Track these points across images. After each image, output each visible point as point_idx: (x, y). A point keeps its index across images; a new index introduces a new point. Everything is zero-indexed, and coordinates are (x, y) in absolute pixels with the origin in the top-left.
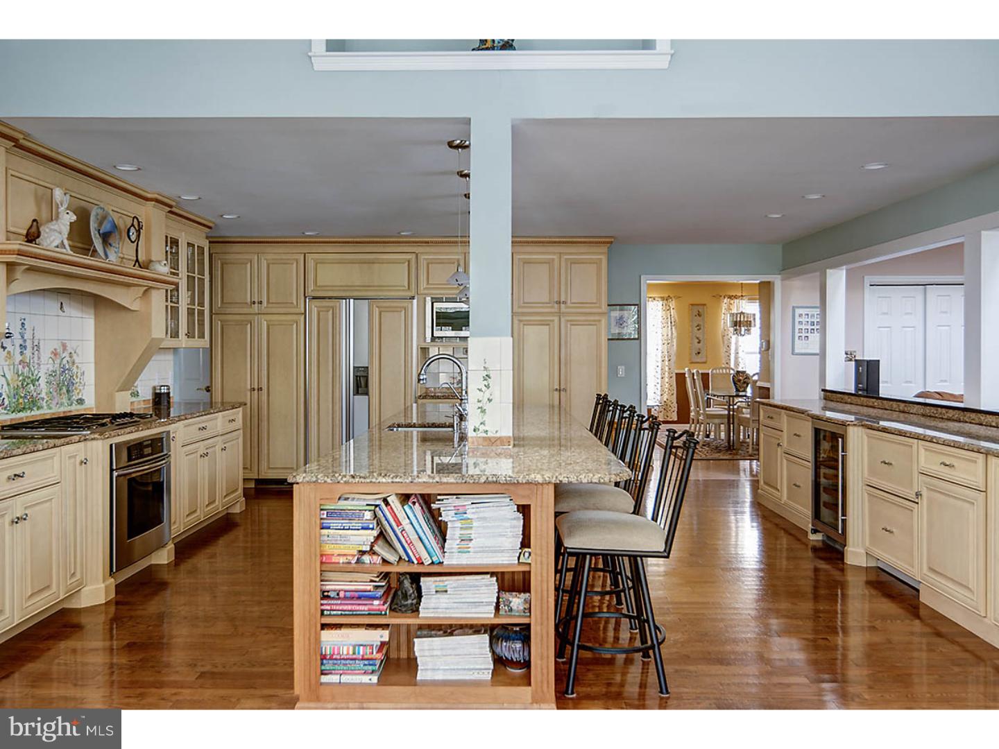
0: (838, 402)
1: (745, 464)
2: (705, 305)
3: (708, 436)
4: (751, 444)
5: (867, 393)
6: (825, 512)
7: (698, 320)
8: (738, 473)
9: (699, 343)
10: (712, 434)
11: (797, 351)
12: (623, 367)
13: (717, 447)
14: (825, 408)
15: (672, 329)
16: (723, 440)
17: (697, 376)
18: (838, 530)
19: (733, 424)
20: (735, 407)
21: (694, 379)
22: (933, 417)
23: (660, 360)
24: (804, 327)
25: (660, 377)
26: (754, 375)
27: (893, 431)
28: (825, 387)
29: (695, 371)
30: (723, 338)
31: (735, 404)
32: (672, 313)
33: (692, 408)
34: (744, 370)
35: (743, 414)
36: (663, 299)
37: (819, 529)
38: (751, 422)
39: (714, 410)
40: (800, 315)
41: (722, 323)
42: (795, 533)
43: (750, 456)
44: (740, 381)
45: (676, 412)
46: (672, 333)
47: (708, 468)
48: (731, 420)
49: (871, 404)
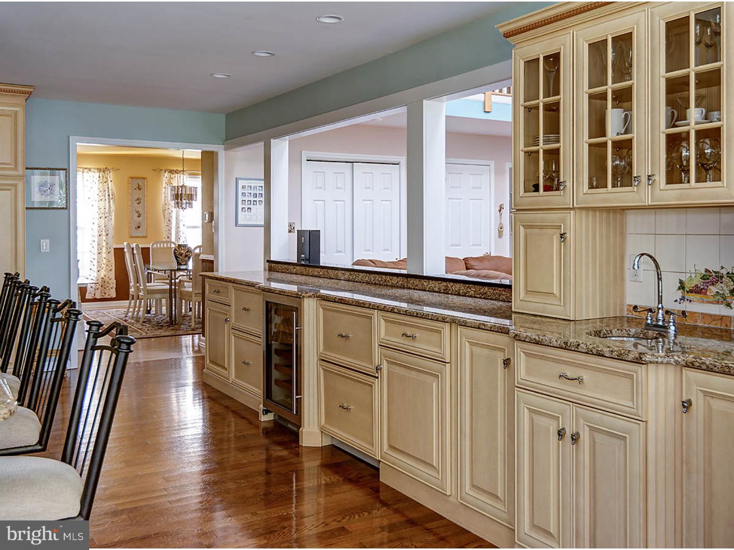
0: (283, 272)
1: (187, 340)
2: (145, 178)
3: (149, 312)
4: (193, 317)
5: (309, 263)
6: (276, 391)
7: (138, 194)
8: (181, 351)
9: (139, 216)
10: (153, 309)
11: (240, 222)
12: (48, 241)
13: (158, 323)
14: (269, 280)
15: (109, 201)
16: (164, 315)
17: (137, 250)
18: (292, 410)
19: (175, 297)
20: (177, 281)
21: (133, 254)
22: (378, 284)
23: (97, 234)
24: (247, 199)
25: (96, 252)
26: (196, 248)
27: (351, 302)
28: (270, 258)
29: (134, 245)
30: (164, 212)
31: (177, 279)
32: (110, 186)
33: (132, 284)
34: (185, 243)
35: (185, 287)
36: (99, 170)
37: (270, 409)
38: (194, 296)
39: (155, 285)
40: (243, 187)
41: (163, 197)
42: (245, 414)
43: (193, 330)
44: (181, 254)
45: (114, 289)
46: (110, 206)
47: (149, 348)
48: (173, 294)
49: (316, 273)
